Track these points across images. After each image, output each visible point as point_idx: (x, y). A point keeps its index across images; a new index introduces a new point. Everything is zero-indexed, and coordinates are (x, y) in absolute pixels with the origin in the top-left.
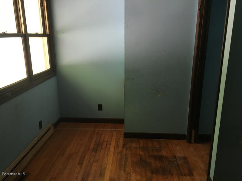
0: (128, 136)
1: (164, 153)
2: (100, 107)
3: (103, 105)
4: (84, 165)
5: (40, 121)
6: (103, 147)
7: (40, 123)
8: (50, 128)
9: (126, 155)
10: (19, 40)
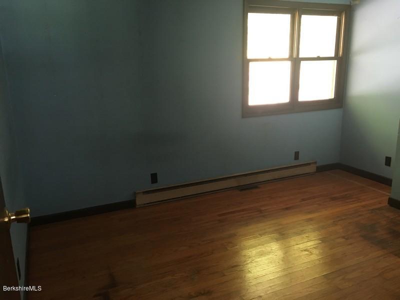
2: (388, 161)
3: (392, 159)
7: (297, 154)
9: (361, 215)
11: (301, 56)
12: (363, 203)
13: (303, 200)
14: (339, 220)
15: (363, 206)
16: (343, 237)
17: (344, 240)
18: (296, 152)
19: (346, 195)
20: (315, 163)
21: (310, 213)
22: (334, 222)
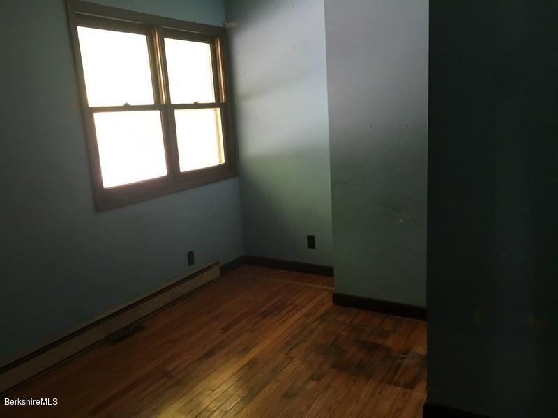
0: (343, 301)
1: (389, 343)
2: (311, 241)
3: (316, 238)
4: (229, 332)
5: (190, 251)
6: (283, 312)
7: (191, 256)
8: (210, 267)
9: (312, 331)
10: (156, 115)
11: (173, 102)
12: (304, 310)
13: (225, 329)
14: (291, 350)
15: (307, 315)
16: (312, 378)
17: (316, 382)
18: (189, 253)
19: (277, 303)
20: (218, 263)
21: (245, 350)
22: (286, 354)
